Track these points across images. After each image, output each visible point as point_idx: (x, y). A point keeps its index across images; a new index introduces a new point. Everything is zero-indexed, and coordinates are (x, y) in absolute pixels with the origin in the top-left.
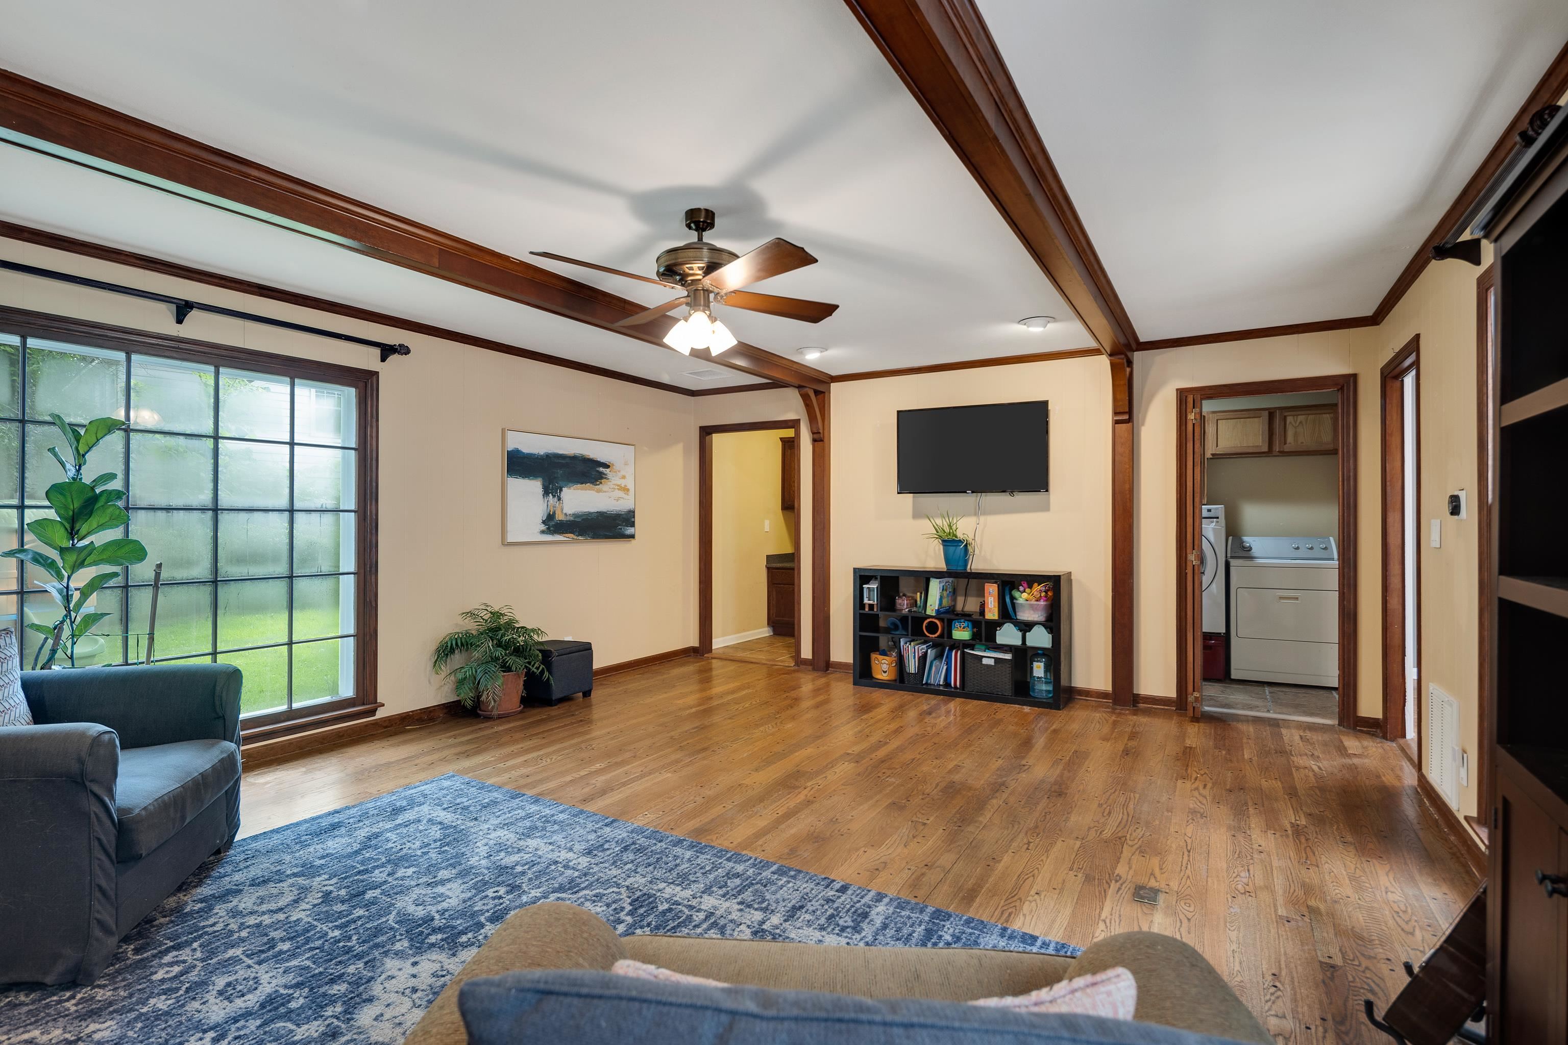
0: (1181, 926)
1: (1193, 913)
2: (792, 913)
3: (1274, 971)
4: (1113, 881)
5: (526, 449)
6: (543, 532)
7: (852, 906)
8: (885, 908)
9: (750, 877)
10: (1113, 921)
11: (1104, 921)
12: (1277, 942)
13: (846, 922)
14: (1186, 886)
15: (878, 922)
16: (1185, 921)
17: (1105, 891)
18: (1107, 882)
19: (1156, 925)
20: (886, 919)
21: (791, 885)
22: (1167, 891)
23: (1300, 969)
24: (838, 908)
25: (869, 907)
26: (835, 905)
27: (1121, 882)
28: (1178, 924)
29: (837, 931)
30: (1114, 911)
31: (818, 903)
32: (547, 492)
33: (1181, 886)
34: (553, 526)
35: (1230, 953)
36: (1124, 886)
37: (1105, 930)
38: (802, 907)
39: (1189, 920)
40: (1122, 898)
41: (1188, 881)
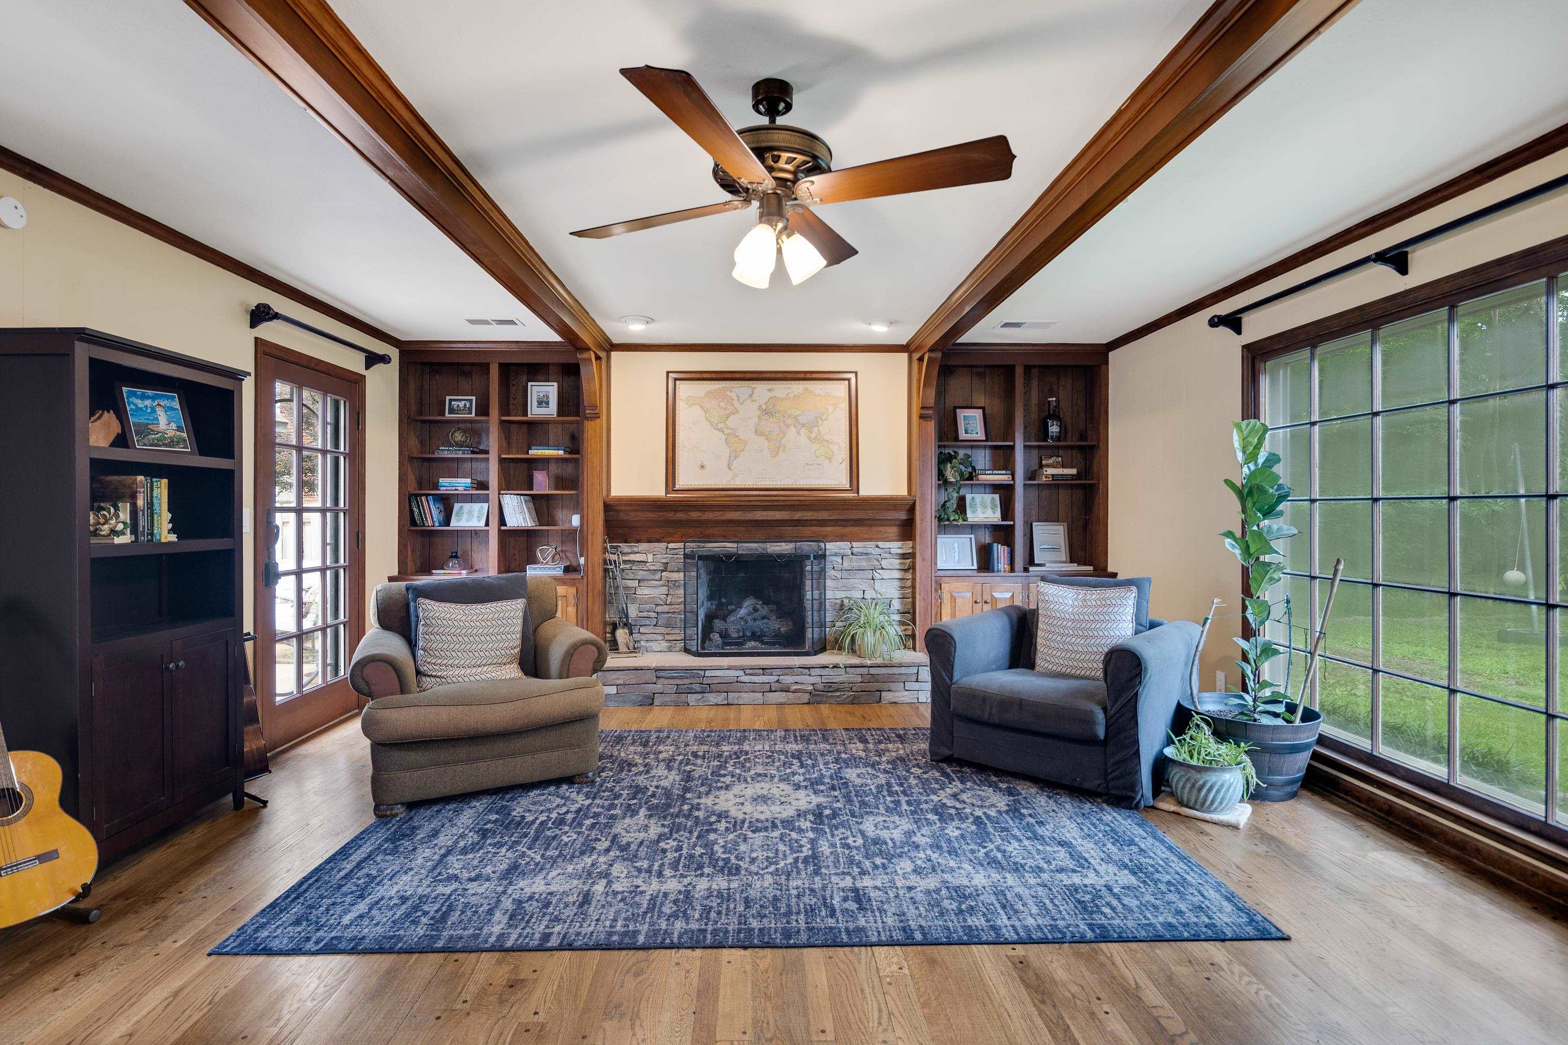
2: (586, 899)
7: (528, 922)
8: (492, 929)
9: (658, 919)
13: (531, 905)
15: (498, 915)
20: (490, 920)
21: (608, 923)
24: (543, 916)
25: (510, 926)
26: (547, 917)
29: (537, 896)
31: (566, 914)
38: (581, 905)
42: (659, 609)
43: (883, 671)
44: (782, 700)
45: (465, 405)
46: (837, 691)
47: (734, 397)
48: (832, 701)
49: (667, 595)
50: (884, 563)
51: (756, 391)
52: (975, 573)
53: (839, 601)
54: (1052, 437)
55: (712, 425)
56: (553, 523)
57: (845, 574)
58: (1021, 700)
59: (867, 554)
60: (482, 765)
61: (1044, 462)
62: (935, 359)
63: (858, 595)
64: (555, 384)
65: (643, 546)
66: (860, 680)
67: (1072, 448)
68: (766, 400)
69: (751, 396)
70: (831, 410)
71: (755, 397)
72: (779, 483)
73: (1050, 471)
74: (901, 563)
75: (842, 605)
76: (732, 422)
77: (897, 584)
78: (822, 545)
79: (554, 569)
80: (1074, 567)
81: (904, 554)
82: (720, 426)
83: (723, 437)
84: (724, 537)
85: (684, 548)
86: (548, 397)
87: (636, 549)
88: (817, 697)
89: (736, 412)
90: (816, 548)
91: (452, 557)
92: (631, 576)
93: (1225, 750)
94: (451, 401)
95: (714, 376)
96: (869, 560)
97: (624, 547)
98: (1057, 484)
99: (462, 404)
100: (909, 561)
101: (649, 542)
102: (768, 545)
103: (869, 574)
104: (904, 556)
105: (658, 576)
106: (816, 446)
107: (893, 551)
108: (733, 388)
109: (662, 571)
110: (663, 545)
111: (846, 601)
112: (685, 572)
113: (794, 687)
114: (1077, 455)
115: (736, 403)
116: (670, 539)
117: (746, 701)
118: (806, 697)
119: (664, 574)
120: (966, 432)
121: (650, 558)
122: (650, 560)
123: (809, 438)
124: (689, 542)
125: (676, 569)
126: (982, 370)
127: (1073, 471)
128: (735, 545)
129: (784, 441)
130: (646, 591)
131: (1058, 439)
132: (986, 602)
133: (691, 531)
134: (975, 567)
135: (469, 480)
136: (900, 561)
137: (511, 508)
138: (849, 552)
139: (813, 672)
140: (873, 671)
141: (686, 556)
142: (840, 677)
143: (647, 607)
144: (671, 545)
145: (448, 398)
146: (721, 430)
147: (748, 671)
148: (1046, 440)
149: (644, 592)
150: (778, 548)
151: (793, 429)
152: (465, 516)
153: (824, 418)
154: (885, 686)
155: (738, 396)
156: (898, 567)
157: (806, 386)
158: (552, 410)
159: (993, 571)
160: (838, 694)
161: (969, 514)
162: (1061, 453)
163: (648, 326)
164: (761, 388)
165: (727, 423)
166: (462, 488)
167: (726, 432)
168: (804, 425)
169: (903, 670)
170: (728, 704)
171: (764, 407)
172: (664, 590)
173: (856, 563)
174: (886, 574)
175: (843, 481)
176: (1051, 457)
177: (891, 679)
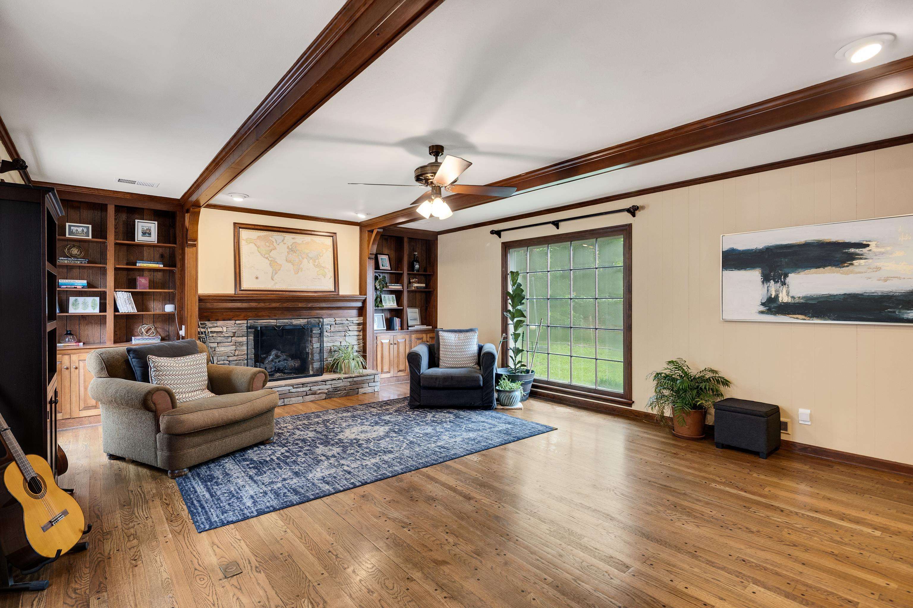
0: (198, 562)
1: (195, 576)
2: (348, 472)
3: (136, 568)
4: (258, 566)
5: (741, 247)
6: (762, 312)
7: (337, 483)
8: (326, 488)
10: (235, 542)
11: (240, 540)
12: (135, 588)
13: (328, 479)
14: (211, 595)
16: (197, 567)
17: (257, 556)
18: (261, 562)
19: (212, 554)
20: (319, 487)
22: (221, 582)
23: (120, 579)
24: (340, 480)
25: (332, 485)
26: (342, 480)
27: (254, 568)
28: (200, 563)
29: (325, 476)
30: (240, 548)
32: (766, 279)
33: (214, 592)
34: (774, 308)
35: (164, 563)
36: (249, 568)
37: (235, 536)
39: (196, 569)
40: (243, 558)
41: (212, 601)
42: (231, 359)
43: (360, 379)
44: (312, 399)
45: (83, 230)
46: (338, 391)
47: (274, 240)
48: (337, 396)
49: (235, 350)
50: (350, 328)
51: (286, 238)
52: (385, 331)
53: (329, 348)
54: (416, 270)
55: (262, 255)
56: (147, 310)
57: (332, 334)
58: (452, 377)
59: (342, 324)
60: (227, 440)
61: (411, 281)
62: (380, 232)
63: (338, 344)
64: (156, 223)
65: (220, 323)
66: (349, 384)
67: (421, 275)
68: (291, 244)
69: (283, 241)
70: (324, 251)
71: (285, 241)
72: (299, 288)
73: (416, 285)
74: (358, 328)
75: (331, 350)
76: (273, 253)
77: (356, 338)
78: (321, 320)
79: (154, 339)
80: (425, 327)
81: (359, 323)
82: (266, 256)
83: (269, 262)
84: (269, 316)
85: (247, 323)
86: (150, 230)
87: (216, 325)
88: (330, 395)
89: (275, 249)
90: (318, 321)
91: (67, 334)
92: (213, 341)
93: (514, 385)
94: (70, 226)
95: (262, 228)
96: (344, 326)
97: (208, 324)
98: (418, 291)
99: (80, 229)
100: (361, 326)
101: (224, 320)
102: (293, 320)
103: (343, 334)
104: (359, 324)
105: (229, 340)
106: (318, 269)
107: (354, 322)
108: (273, 235)
109: (232, 337)
110: (233, 322)
111: (332, 348)
112: (247, 337)
113: (319, 392)
114: (423, 278)
115: (275, 244)
116: (237, 318)
117: (294, 402)
118: (324, 396)
119: (233, 338)
120: (383, 266)
121: (225, 329)
122: (225, 330)
123: (314, 265)
124: (249, 320)
125: (241, 335)
126: (387, 237)
127: (424, 285)
128: (275, 321)
129: (301, 266)
130: (222, 349)
131: (418, 271)
132: (395, 344)
133: (249, 314)
134: (385, 328)
135: (85, 282)
136: (357, 327)
137: (123, 301)
138: (334, 323)
139: (327, 383)
140: (355, 379)
141: (248, 328)
142: (340, 384)
143: (223, 358)
144: (238, 322)
145: (67, 224)
146: (267, 258)
147: (295, 386)
148: (414, 271)
149: (221, 349)
150: (298, 322)
151: (305, 259)
152: (81, 306)
153: (321, 255)
154: (360, 386)
155: (276, 240)
156: (356, 330)
157: (313, 238)
158: (153, 238)
159: (394, 330)
160: (340, 392)
161: (384, 304)
162: (417, 277)
163: (245, 199)
164: (289, 237)
165: (270, 254)
166: (80, 287)
167: (270, 259)
168: (311, 258)
169: (368, 378)
170: (284, 405)
171: (290, 247)
172: (234, 348)
173: (338, 328)
174: (351, 333)
175: (330, 287)
176: (414, 278)
177: (363, 382)
